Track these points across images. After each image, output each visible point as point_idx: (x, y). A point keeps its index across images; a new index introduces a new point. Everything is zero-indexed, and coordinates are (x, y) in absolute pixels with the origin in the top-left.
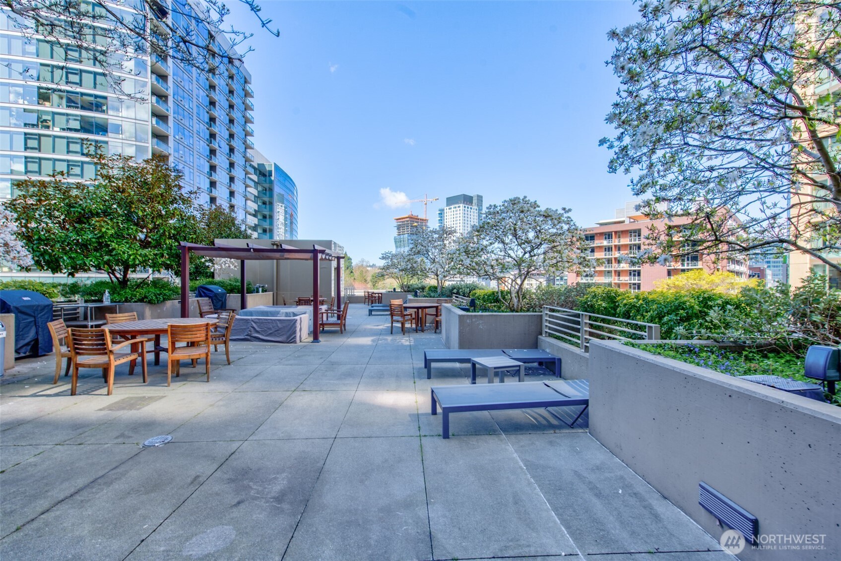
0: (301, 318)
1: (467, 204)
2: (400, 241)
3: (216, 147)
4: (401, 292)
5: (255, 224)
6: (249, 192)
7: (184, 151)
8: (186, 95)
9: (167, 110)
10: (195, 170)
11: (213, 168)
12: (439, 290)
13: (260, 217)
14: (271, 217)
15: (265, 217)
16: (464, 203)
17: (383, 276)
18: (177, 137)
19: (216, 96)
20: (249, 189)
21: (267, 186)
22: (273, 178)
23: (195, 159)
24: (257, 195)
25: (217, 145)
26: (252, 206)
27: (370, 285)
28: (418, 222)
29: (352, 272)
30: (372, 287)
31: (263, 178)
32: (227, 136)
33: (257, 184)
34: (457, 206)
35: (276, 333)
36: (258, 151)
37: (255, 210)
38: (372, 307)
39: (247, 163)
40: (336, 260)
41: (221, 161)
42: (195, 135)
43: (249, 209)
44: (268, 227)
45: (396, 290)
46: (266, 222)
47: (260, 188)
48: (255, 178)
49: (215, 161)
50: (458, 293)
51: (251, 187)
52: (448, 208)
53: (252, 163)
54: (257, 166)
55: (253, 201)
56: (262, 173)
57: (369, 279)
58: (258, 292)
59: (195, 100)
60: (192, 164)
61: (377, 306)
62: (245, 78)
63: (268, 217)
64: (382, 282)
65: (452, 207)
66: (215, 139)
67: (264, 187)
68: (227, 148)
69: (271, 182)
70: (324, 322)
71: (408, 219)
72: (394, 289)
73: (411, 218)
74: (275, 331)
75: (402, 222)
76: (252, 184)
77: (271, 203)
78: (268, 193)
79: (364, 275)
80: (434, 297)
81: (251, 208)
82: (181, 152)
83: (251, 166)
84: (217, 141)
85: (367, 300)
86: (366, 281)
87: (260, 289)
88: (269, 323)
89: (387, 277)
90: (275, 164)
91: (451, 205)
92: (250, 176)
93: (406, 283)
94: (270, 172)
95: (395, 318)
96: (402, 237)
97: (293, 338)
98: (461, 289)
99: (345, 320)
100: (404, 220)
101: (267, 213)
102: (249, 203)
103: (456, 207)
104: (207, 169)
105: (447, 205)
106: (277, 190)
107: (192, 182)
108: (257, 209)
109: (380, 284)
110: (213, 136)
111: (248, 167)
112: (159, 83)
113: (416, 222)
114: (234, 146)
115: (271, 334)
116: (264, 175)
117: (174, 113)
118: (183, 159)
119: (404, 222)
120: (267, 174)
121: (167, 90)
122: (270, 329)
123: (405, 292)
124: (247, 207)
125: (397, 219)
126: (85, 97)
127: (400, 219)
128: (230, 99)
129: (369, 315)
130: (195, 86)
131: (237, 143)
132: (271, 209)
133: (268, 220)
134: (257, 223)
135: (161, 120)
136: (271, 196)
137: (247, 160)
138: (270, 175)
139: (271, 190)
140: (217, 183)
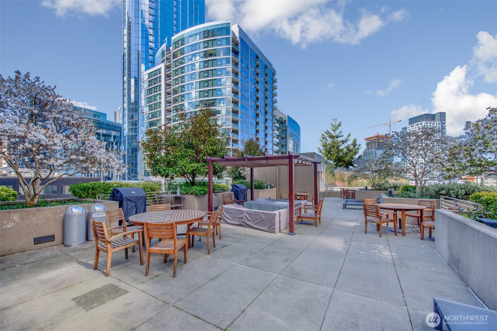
0: (280, 213)
1: (429, 121)
2: (369, 154)
3: (259, 112)
4: (372, 190)
5: (277, 150)
6: (274, 133)
7: (245, 117)
8: (246, 89)
9: (238, 99)
10: (250, 125)
11: (257, 123)
12: (418, 190)
13: (280, 146)
14: (286, 145)
15: (283, 146)
16: (426, 120)
17: (356, 177)
18: (242, 111)
19: (259, 87)
20: (275, 132)
21: (284, 129)
22: (287, 124)
23: (250, 120)
24: (278, 134)
25: (259, 111)
26: (276, 140)
27: (346, 183)
28: (383, 139)
29: (334, 175)
30: (348, 184)
31: (282, 125)
32: (264, 106)
33: (278, 129)
34: (419, 123)
35: (261, 223)
36: (279, 111)
37: (278, 143)
38: (347, 202)
39: (274, 118)
40: (313, 165)
41: (261, 119)
42: (250, 108)
43: (274, 143)
44: (284, 151)
45: (368, 189)
46: (283, 148)
47: (280, 131)
48: (277, 125)
49: (258, 120)
50: (448, 194)
51: (275, 130)
52: (410, 126)
53: (276, 117)
54: (278, 119)
55: (276, 138)
56: (281, 122)
57: (346, 179)
58: (267, 188)
59: (250, 91)
60: (248, 123)
61: (350, 201)
62: (273, 73)
63: (284, 145)
64: (355, 181)
65: (415, 125)
66: (258, 108)
67: (282, 130)
68: (264, 111)
69: (286, 126)
70: (302, 216)
71: (375, 138)
72: (366, 188)
73: (378, 137)
74: (261, 221)
75: (371, 140)
76: (276, 128)
77: (286, 138)
78: (284, 132)
79: (342, 176)
80: (413, 198)
81: (276, 141)
82: (244, 118)
83: (276, 119)
84: (259, 109)
85: (343, 195)
86: (343, 180)
87: (269, 186)
88: (256, 214)
89: (358, 178)
90: (288, 116)
91: (413, 123)
92: (275, 124)
93: (377, 183)
94: (285, 121)
95: (368, 218)
96: (370, 150)
97: (273, 229)
98: (453, 189)
99: (320, 214)
100: (372, 139)
101: (284, 144)
102: (275, 139)
103: (418, 125)
104: (255, 124)
105: (410, 124)
106: (289, 130)
107: (248, 132)
108: (279, 142)
109: (354, 182)
110: (257, 107)
111: (274, 120)
112: (235, 87)
113: (382, 139)
114: (267, 110)
115: (258, 223)
116: (282, 123)
117: (241, 99)
118: (244, 121)
119: (372, 140)
120: (284, 122)
121: (238, 89)
122: (257, 219)
123: (377, 190)
124: (274, 141)
125: (366, 139)
126: (209, 101)
127: (369, 139)
128: (266, 86)
129: (344, 209)
130: (250, 84)
131: (268, 109)
132: (286, 142)
133: (284, 147)
134: (279, 150)
135: (236, 104)
136: (286, 134)
137: (274, 116)
138: (285, 123)
139: (286, 130)
140: (259, 131)
